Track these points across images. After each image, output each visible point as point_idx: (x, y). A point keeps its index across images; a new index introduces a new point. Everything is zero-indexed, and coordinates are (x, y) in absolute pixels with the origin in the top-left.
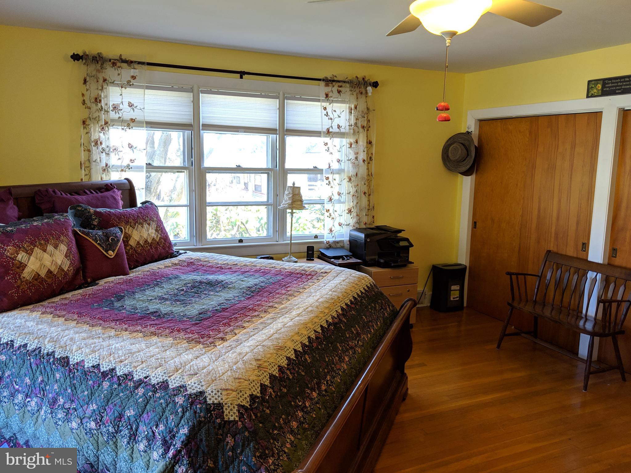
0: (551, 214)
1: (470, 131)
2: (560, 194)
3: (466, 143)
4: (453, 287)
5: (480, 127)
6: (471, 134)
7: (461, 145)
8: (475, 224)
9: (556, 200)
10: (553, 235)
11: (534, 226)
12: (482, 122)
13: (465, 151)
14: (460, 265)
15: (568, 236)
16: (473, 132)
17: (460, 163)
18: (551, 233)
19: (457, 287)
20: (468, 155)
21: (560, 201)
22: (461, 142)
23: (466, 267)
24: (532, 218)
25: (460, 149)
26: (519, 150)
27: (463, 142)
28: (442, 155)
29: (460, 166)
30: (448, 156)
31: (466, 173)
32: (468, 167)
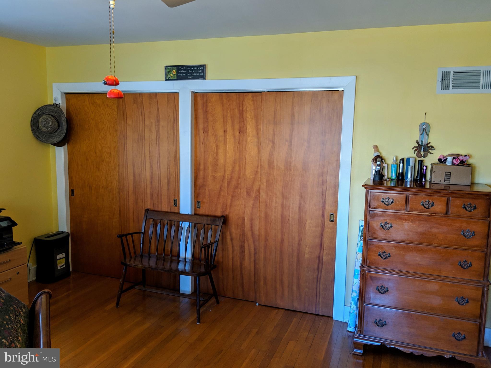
0: (145, 178)
1: (57, 103)
2: (151, 161)
3: (56, 115)
4: (59, 256)
5: (67, 100)
6: (59, 106)
7: (51, 116)
8: (72, 193)
9: (148, 165)
10: (149, 195)
11: (131, 189)
12: (68, 95)
13: (56, 123)
14: (62, 233)
15: (161, 195)
16: (61, 105)
17: (52, 134)
18: (147, 194)
19: (62, 255)
20: (59, 126)
21: (151, 166)
22: (50, 113)
23: (69, 233)
24: (128, 182)
25: (51, 121)
26: (109, 123)
27: (52, 114)
28: (31, 126)
29: (52, 137)
30: (38, 127)
31: (59, 144)
32: (61, 138)
